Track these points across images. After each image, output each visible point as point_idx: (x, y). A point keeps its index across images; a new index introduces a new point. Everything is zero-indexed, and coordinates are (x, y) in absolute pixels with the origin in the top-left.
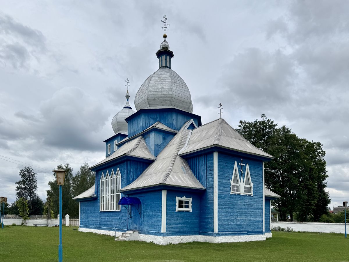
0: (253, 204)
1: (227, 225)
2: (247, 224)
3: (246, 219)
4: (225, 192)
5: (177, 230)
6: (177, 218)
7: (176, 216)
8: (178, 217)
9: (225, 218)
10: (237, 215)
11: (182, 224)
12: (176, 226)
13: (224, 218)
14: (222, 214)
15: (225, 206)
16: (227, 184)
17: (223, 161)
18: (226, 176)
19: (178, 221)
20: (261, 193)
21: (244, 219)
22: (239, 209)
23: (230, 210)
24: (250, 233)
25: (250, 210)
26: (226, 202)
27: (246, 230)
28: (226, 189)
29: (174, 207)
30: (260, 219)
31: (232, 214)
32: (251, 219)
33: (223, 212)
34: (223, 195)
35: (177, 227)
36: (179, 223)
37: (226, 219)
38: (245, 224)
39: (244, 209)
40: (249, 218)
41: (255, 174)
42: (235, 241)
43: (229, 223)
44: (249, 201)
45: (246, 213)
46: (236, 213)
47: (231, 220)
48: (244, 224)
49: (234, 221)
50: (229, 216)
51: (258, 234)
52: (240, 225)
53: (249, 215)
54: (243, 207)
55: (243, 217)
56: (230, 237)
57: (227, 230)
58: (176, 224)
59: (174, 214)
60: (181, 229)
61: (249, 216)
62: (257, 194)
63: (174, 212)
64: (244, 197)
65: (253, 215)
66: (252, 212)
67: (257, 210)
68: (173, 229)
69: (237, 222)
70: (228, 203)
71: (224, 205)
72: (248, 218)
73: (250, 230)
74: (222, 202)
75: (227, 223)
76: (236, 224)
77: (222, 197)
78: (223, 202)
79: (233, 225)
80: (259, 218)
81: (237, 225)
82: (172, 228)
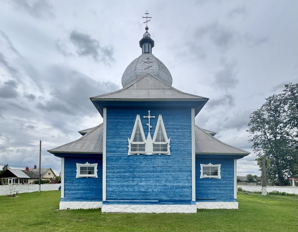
0: (171, 165)
1: (122, 192)
2: (159, 190)
3: (157, 184)
4: (119, 153)
5: (78, 196)
6: (78, 184)
7: (76, 183)
8: (80, 183)
9: (119, 184)
10: (140, 180)
11: (84, 190)
12: (77, 191)
13: (116, 184)
14: (114, 179)
15: (119, 170)
16: (122, 143)
17: (116, 117)
18: (122, 134)
19: (80, 187)
20: (189, 150)
21: (154, 184)
22: (143, 172)
23: (127, 174)
24: (165, 203)
25: (165, 174)
26: (121, 165)
27: (157, 198)
28: (120, 149)
29: (74, 174)
30: (187, 184)
31: (131, 179)
32: (168, 184)
33: (116, 176)
34: (115, 157)
35: (79, 193)
36: (80, 189)
37: (121, 185)
38: (155, 190)
39: (153, 172)
40: (163, 183)
41: (175, 127)
42: (135, 212)
43: (126, 190)
44: (162, 162)
45: (158, 177)
46: (139, 177)
47: (129, 186)
48: (153, 191)
49: (135, 187)
50: (126, 181)
51: (181, 204)
52: (145, 192)
53: (164, 179)
54: (151, 169)
55: (152, 182)
56: (127, 206)
57: (122, 198)
58: (77, 190)
59: (74, 180)
60: (84, 195)
61: (164, 181)
62: (178, 152)
63: (74, 178)
64: (153, 157)
65: (171, 179)
66: (170, 175)
67: (179, 173)
68: (74, 195)
69: (139, 188)
70: (123, 166)
71: (118, 168)
72: (161, 183)
73: (165, 198)
74: (113, 165)
75: (121, 189)
76: (138, 190)
77: (114, 160)
78: (115, 165)
79: (132, 192)
80: (185, 183)
81: (140, 192)
82: (72, 194)
